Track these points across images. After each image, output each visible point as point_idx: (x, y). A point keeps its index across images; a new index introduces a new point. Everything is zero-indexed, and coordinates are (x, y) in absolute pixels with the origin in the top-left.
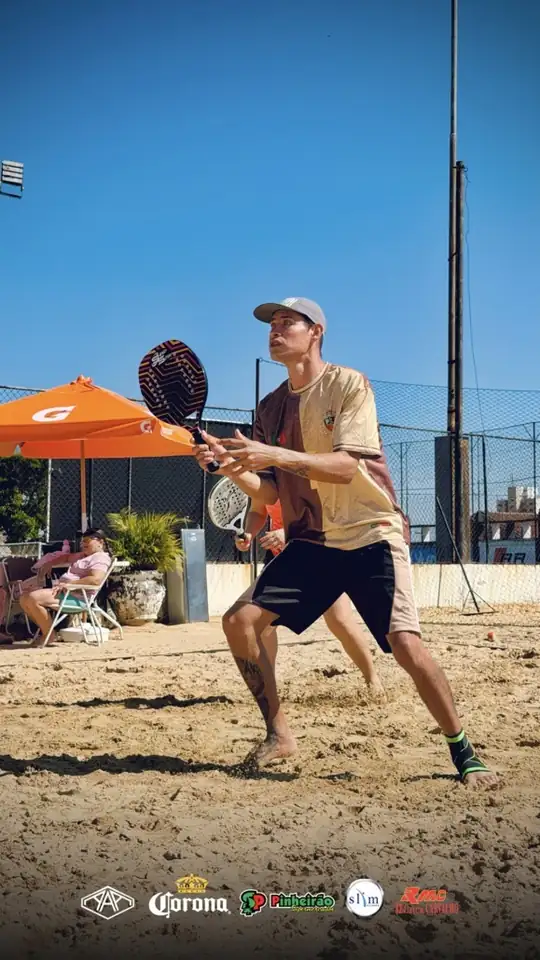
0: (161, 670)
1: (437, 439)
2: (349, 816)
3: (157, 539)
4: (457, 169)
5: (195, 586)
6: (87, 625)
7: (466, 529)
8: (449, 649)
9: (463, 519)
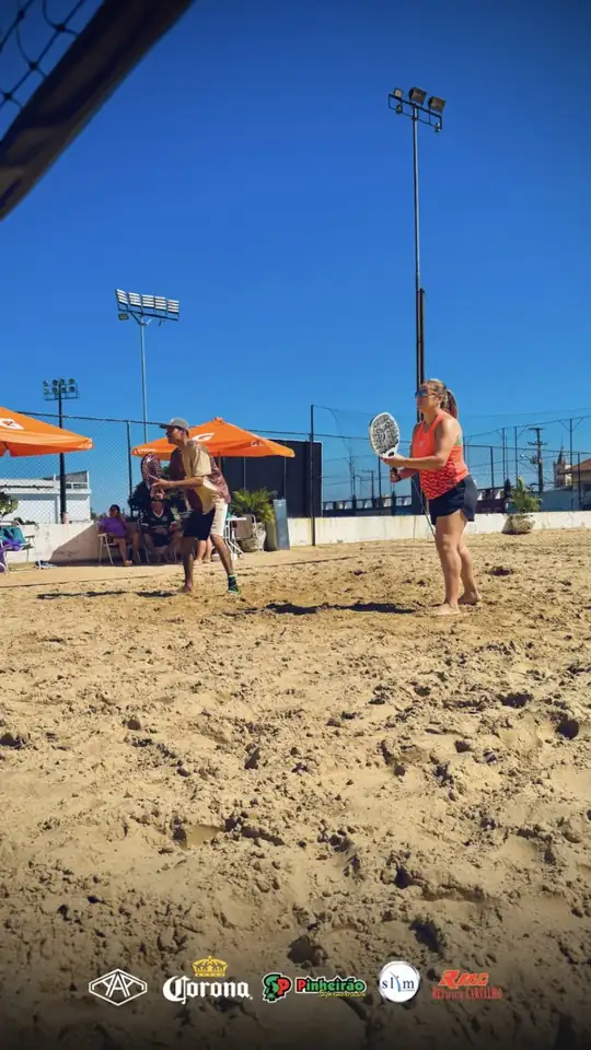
0: (267, 574)
2: (375, 641)
3: (261, 505)
4: (420, 293)
5: (281, 531)
8: (423, 560)
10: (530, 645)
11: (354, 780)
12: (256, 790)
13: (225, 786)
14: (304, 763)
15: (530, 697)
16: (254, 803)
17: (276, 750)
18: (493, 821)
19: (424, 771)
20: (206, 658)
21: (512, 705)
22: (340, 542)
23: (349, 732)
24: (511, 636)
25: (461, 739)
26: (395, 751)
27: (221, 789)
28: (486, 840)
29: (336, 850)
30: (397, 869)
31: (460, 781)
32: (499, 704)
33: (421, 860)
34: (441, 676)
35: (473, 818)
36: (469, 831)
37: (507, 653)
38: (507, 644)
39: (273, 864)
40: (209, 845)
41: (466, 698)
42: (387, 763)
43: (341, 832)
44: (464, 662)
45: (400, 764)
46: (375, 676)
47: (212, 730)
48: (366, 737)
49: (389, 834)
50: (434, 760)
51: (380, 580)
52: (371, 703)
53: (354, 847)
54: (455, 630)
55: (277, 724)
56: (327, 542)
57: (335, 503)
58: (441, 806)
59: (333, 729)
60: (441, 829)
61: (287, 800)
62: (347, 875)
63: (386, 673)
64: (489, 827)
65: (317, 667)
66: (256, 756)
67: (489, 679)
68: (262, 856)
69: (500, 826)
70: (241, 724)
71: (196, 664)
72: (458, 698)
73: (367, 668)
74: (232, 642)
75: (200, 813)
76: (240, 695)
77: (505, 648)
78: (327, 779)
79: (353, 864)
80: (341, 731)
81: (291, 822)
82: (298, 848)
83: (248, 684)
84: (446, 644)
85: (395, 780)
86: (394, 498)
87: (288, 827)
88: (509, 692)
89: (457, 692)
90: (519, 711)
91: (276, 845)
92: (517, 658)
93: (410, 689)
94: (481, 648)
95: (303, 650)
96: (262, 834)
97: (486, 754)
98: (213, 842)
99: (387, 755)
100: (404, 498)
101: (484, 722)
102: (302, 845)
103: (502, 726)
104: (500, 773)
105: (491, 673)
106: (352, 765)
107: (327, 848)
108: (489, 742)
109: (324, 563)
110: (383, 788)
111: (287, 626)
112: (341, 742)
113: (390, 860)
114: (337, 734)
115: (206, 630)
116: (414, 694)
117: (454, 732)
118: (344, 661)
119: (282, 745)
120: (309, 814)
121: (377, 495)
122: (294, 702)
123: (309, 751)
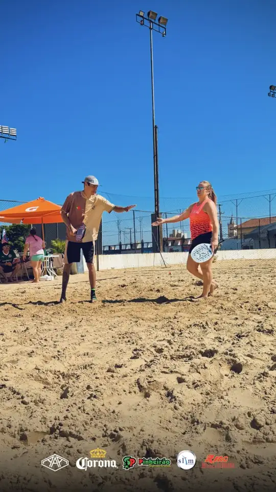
1: (152, 215)
2: (133, 324)
4: (155, 128)
6: (47, 276)
7: (161, 242)
8: (158, 278)
9: (160, 240)
10: (216, 323)
11: (122, 401)
12: (67, 410)
13: (48, 409)
14: (94, 393)
15: (216, 352)
16: (66, 417)
17: (78, 387)
18: (198, 421)
19: (160, 394)
20: (37, 337)
21: (207, 356)
22: (113, 268)
23: (119, 375)
24: (206, 319)
25: (180, 376)
26: (144, 384)
27: (46, 411)
28: (194, 431)
29: (113, 441)
30: (147, 449)
31: (180, 399)
32: (200, 356)
33: (159, 444)
34: (169, 342)
35: (187, 419)
36: (185, 426)
37: (204, 328)
38: (204, 323)
39: (78, 450)
40: (41, 443)
41: (183, 353)
42: (140, 391)
43: (115, 431)
44: (181, 334)
45: (147, 391)
46: (133, 343)
47: (41, 378)
48: (129, 377)
49: (142, 430)
50: (166, 388)
51: (136, 289)
52: (131, 358)
53: (122, 439)
54: (177, 317)
55: (78, 372)
56: (106, 269)
57: (110, 247)
58: (170, 413)
59: (110, 374)
60: (170, 426)
61: (85, 415)
62: (119, 454)
63: (140, 342)
64: (196, 423)
65: (101, 339)
66: (67, 391)
67: (195, 342)
68: (71, 447)
69: (201, 423)
70: (58, 373)
71: (31, 340)
72: (178, 353)
73: (129, 339)
74: (52, 327)
75: (35, 425)
76: (57, 357)
77: (203, 326)
78: (107, 402)
79: (122, 448)
80: (115, 375)
81: (87, 427)
82: (92, 442)
83: (61, 350)
84: (172, 324)
85: (145, 400)
86: (142, 243)
87: (86, 430)
88: (205, 349)
89: (178, 350)
90: (210, 359)
91: (79, 440)
92: (209, 330)
93: (153, 349)
94: (191, 326)
95: (93, 330)
96: (71, 434)
97: (194, 384)
98: (43, 441)
99: (141, 387)
100: (148, 243)
101: (192, 366)
102: (94, 439)
103: (202, 368)
104: (201, 394)
105: (196, 339)
106: (121, 393)
107: (107, 440)
108: (195, 377)
109: (103, 281)
110: (138, 405)
111: (83, 317)
112: (114, 381)
113: (143, 445)
114: (112, 376)
115: (36, 321)
116: (154, 352)
117: (176, 372)
118: (117, 336)
119: (82, 384)
120: (97, 422)
121: (133, 242)
122: (87, 360)
123: (97, 387)
